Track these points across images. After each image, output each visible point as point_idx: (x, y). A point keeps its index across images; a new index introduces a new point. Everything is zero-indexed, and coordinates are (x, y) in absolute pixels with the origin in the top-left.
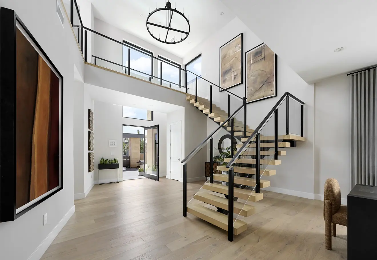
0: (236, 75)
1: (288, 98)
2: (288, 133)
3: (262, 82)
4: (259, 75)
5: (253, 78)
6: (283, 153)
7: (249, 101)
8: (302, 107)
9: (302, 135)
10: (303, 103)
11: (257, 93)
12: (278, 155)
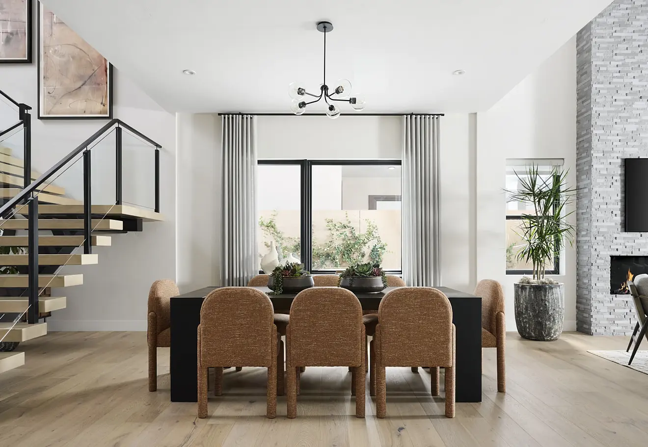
0: (12, 34)
1: (119, 131)
2: (119, 202)
3: (80, 77)
4: (73, 58)
5: (58, 58)
6: (103, 241)
7: (49, 114)
8: (157, 152)
9: (157, 210)
10: (157, 145)
11: (70, 101)
12: (91, 245)
